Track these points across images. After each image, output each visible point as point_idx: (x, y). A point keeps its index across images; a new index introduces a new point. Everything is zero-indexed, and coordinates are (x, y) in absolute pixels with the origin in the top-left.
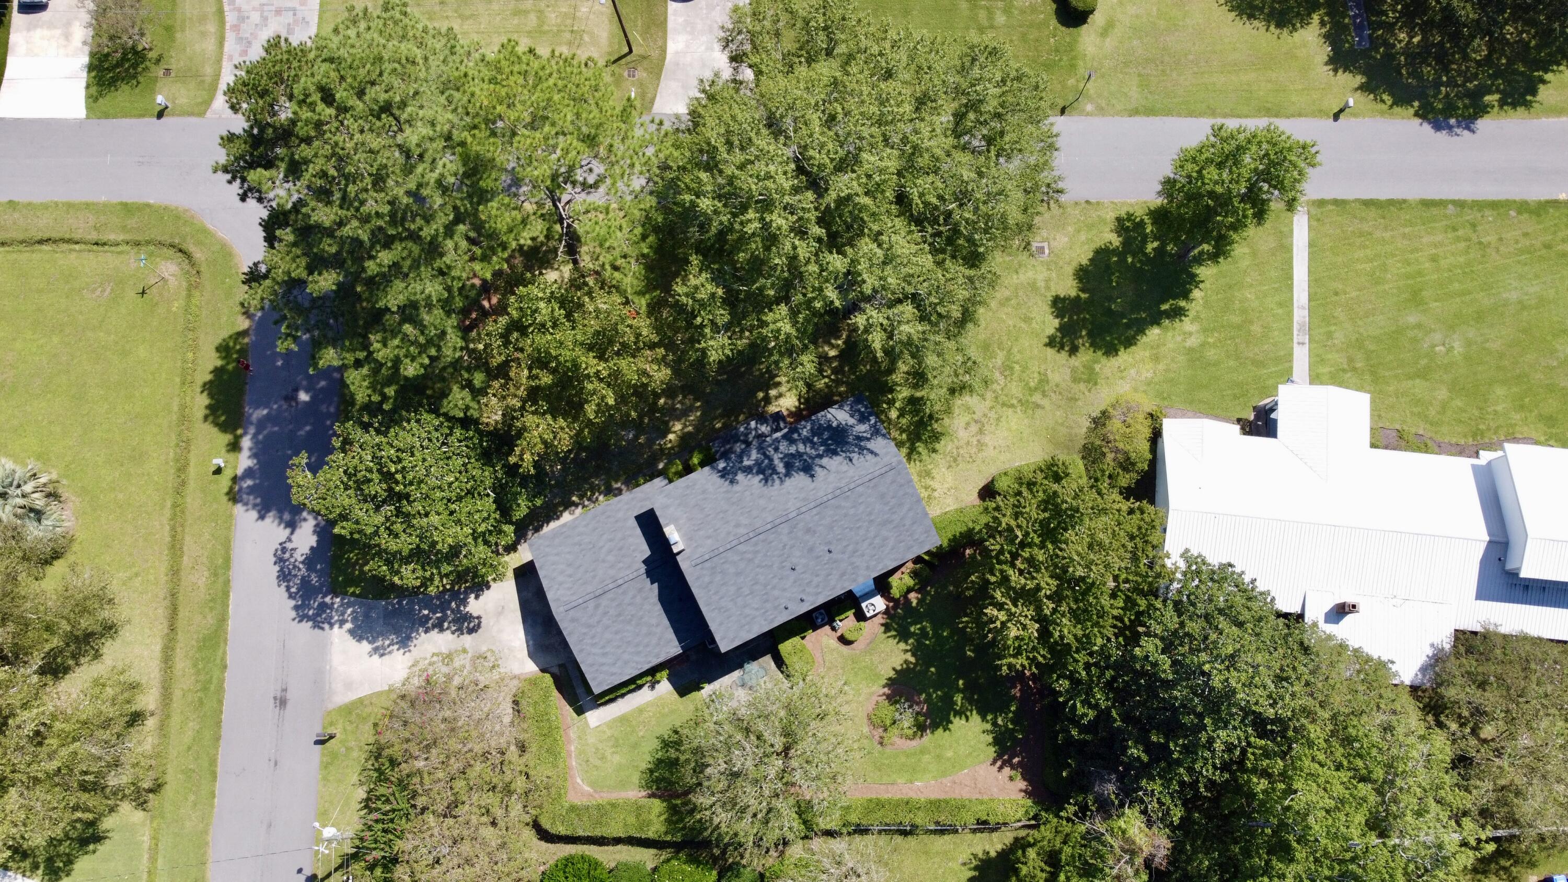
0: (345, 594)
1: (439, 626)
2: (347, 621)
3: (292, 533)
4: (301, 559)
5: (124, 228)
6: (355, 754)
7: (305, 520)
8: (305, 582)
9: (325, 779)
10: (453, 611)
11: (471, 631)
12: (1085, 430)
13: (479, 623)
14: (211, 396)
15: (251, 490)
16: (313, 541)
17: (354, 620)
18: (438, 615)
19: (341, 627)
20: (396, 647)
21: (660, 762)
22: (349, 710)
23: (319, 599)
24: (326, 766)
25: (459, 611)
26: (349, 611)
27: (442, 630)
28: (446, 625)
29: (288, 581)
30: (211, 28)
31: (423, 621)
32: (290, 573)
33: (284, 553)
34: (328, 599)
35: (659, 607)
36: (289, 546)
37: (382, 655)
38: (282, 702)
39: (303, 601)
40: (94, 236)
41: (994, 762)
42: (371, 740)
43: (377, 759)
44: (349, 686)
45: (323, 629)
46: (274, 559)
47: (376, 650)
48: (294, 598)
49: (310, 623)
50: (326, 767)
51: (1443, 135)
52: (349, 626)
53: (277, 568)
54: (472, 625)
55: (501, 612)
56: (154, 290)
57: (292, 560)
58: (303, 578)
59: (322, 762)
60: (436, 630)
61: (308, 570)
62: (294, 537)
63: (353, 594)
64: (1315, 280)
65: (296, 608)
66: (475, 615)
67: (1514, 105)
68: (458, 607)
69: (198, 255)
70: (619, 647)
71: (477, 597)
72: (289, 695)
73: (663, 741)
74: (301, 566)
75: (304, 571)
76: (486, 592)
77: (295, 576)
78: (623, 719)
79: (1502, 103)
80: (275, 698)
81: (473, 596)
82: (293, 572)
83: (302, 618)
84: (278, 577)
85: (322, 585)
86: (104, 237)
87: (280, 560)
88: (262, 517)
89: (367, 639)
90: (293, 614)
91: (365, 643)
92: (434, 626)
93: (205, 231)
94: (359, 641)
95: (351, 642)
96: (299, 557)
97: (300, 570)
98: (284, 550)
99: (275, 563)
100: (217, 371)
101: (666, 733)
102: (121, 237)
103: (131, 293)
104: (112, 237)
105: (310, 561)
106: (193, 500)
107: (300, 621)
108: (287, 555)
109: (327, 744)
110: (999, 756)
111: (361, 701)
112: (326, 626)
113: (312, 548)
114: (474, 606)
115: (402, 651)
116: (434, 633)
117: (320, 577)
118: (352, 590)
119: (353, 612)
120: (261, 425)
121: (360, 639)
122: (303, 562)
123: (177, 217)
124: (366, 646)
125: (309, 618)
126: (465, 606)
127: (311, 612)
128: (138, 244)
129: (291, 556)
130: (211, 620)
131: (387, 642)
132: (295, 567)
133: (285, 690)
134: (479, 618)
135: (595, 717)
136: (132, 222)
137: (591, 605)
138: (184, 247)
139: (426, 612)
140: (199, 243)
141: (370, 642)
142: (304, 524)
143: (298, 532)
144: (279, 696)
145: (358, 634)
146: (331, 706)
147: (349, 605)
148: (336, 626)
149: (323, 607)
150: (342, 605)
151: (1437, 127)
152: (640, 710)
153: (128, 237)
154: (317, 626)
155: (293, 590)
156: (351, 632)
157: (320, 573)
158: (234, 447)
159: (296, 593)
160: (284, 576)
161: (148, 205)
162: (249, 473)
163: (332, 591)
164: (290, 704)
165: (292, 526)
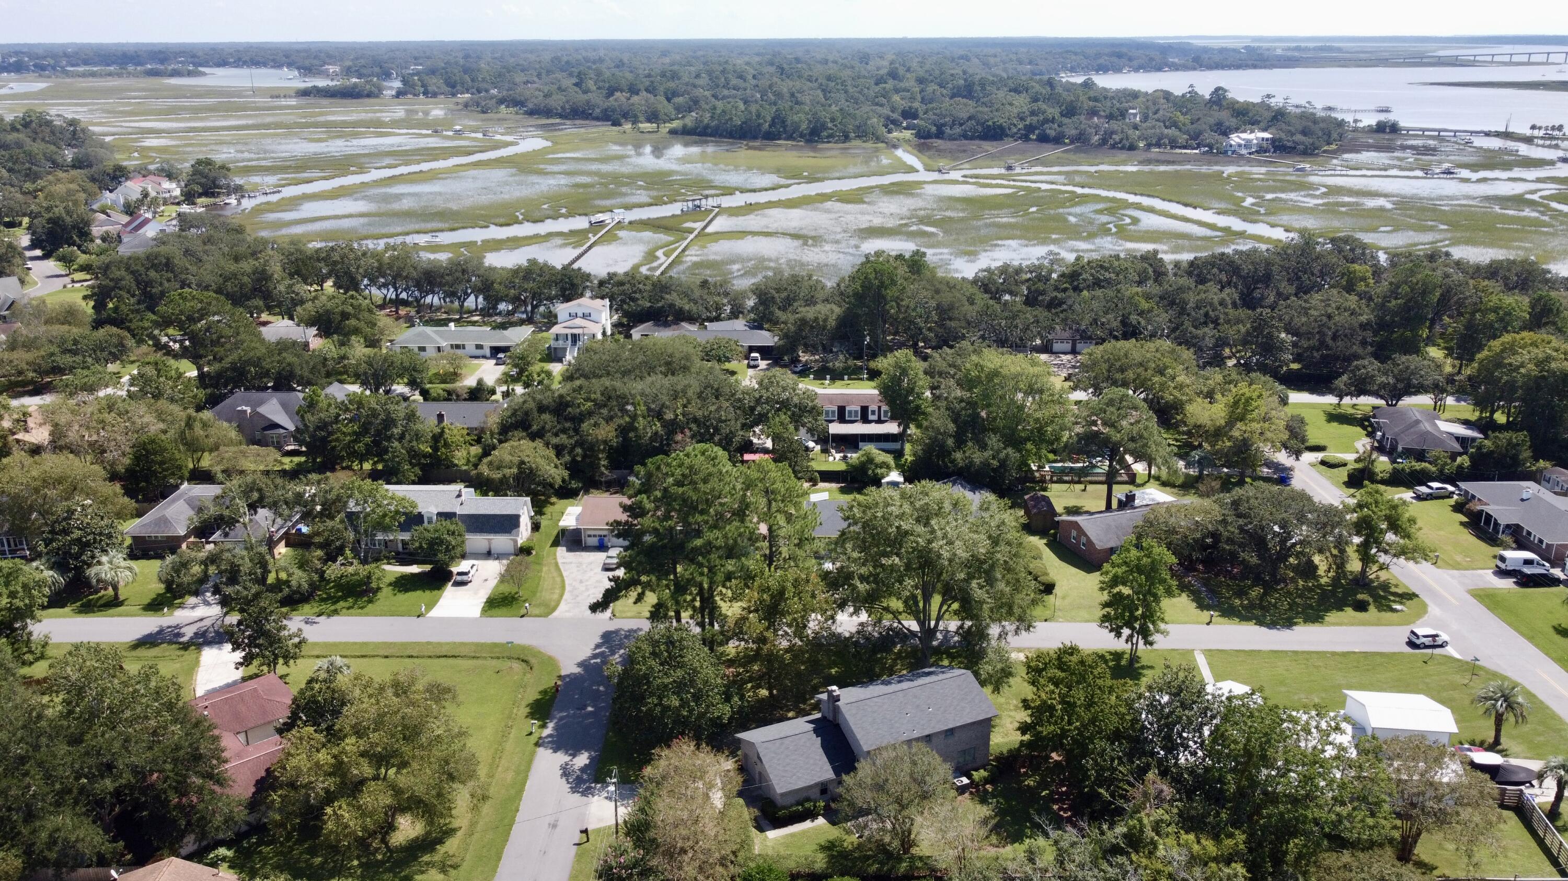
0: (606, 782)
2: (604, 794)
3: (574, 758)
4: (577, 769)
5: (491, 652)
7: (583, 754)
8: (579, 778)
9: (578, 861)
14: (532, 708)
15: (551, 743)
16: (586, 762)
17: (610, 794)
19: (600, 796)
23: (586, 785)
29: (569, 778)
30: (557, 591)
32: (569, 774)
33: (567, 766)
34: (593, 785)
35: (821, 750)
36: (570, 763)
37: (626, 807)
38: (554, 826)
39: (576, 785)
40: (472, 655)
44: (601, 821)
45: (587, 797)
46: (560, 768)
47: (623, 804)
48: (570, 784)
49: (579, 794)
50: (579, 856)
51: (1274, 632)
52: (605, 796)
53: (561, 771)
56: (505, 672)
58: (578, 776)
59: (577, 853)
61: (581, 773)
62: (574, 760)
63: (610, 783)
65: (571, 788)
67: (1313, 622)
69: (533, 661)
72: (558, 823)
74: (577, 771)
75: (578, 773)
78: (792, 835)
79: (1305, 622)
80: (549, 825)
82: (572, 774)
83: (575, 792)
84: (561, 775)
85: (589, 779)
86: (478, 656)
87: (564, 769)
88: (555, 752)
90: (569, 790)
93: (539, 653)
94: (611, 801)
95: (606, 802)
96: (576, 767)
97: (576, 773)
100: (537, 701)
101: (824, 843)
102: (488, 655)
103: (490, 674)
104: (483, 655)
105: (583, 769)
106: (509, 746)
107: (573, 794)
108: (569, 767)
111: (608, 826)
112: (590, 796)
113: (585, 764)
117: (589, 776)
119: (609, 790)
120: (561, 719)
122: (579, 770)
123: (523, 648)
125: (579, 792)
127: (580, 790)
128: (498, 658)
129: (571, 768)
130: (513, 792)
132: (573, 772)
133: (557, 821)
135: (772, 834)
136: (497, 650)
137: (778, 742)
138: (525, 658)
140: (535, 657)
142: (581, 756)
143: (577, 758)
144: (552, 824)
145: (610, 798)
147: (607, 787)
148: (596, 796)
149: (589, 788)
150: (602, 787)
151: (1270, 628)
152: (804, 832)
153: (493, 655)
154: (584, 795)
155: (570, 781)
156: (606, 798)
157: (590, 774)
158: (544, 726)
159: (572, 782)
160: (565, 775)
161: (508, 644)
162: (550, 736)
163: (597, 782)
164: (558, 829)
165: (574, 756)
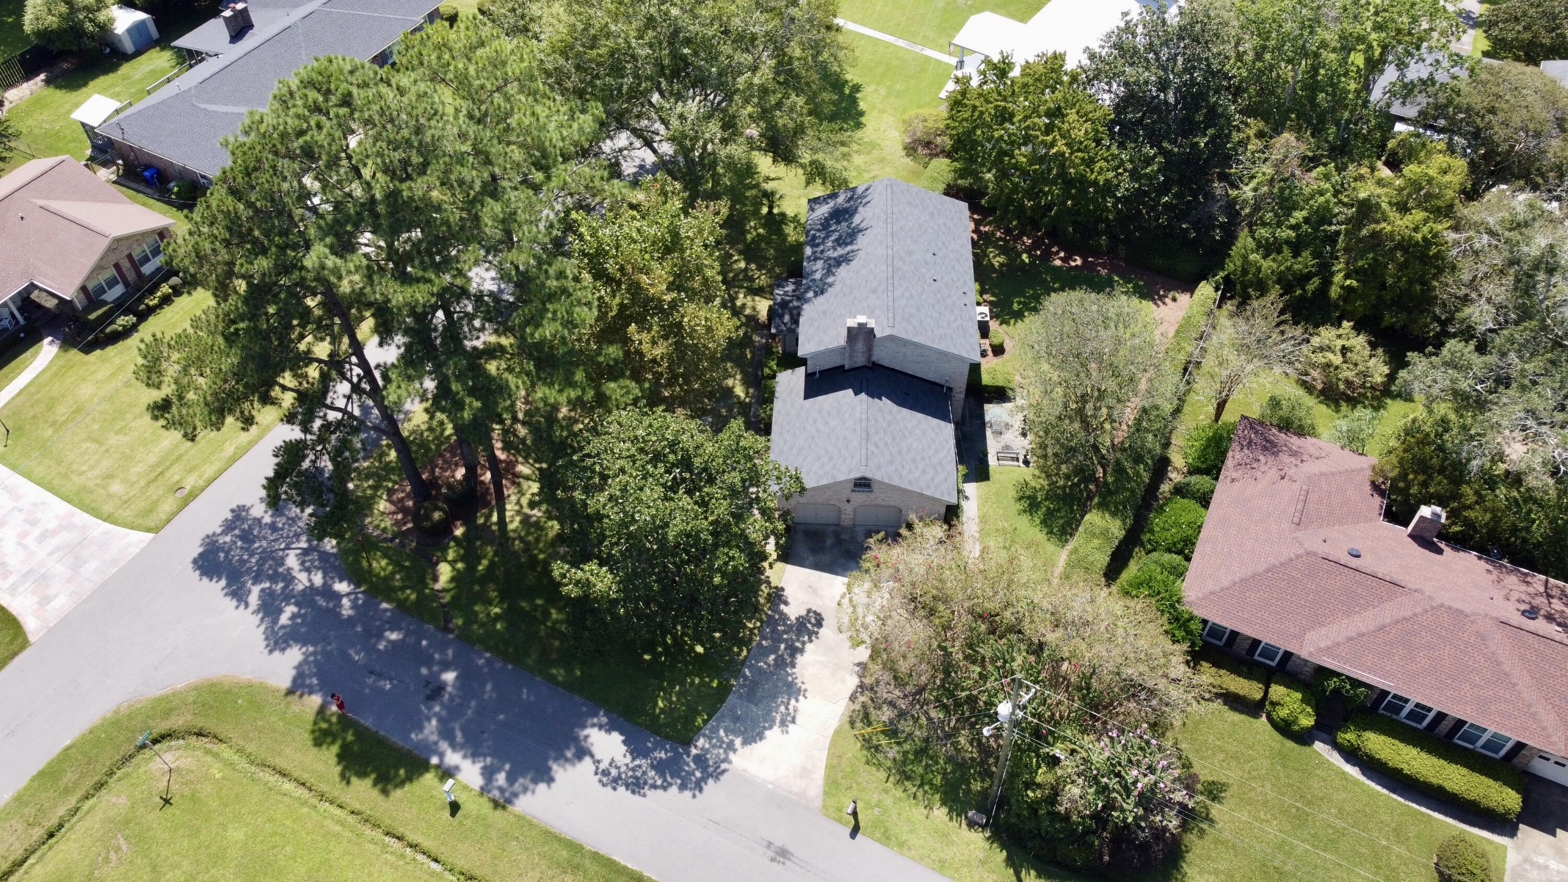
0: (699, 728)
1: (794, 651)
2: (732, 742)
3: (592, 756)
4: (629, 758)
5: (67, 791)
6: (888, 801)
7: (587, 737)
8: (660, 767)
9: (901, 845)
10: (785, 632)
11: (819, 623)
12: (912, 163)
13: (815, 612)
14: (362, 775)
15: (511, 779)
16: (616, 738)
17: (736, 733)
18: (783, 646)
19: (735, 751)
20: (793, 702)
21: (1044, 522)
22: (832, 785)
23: (689, 760)
24: (886, 838)
25: (791, 626)
26: (722, 733)
27: (802, 651)
28: (798, 644)
29: (645, 783)
31: (781, 664)
32: (637, 778)
33: (609, 773)
34: (694, 751)
36: (603, 766)
37: (793, 721)
38: (782, 854)
39: (679, 777)
40: (38, 833)
41: (1156, 304)
42: (882, 775)
43: (908, 778)
44: (804, 772)
45: (724, 771)
46: (609, 788)
47: (783, 723)
48: (670, 785)
49: (711, 781)
50: (888, 838)
52: (738, 742)
53: (621, 789)
54: (813, 620)
55: (813, 590)
56: (174, 787)
57: (623, 769)
58: (653, 767)
59: (878, 840)
60: (798, 656)
61: (645, 756)
62: (598, 757)
63: (705, 722)
64: (881, 30)
65: (682, 787)
66: (804, 613)
68: (785, 624)
70: (923, 458)
71: (786, 603)
72: (778, 843)
73: (1025, 511)
74: (637, 762)
75: (643, 762)
76: (785, 593)
77: (644, 773)
80: (773, 860)
81: (782, 607)
82: (638, 774)
83: (699, 786)
84: (633, 792)
85: (673, 750)
86: (55, 821)
87: (615, 782)
88: (550, 780)
89: (765, 728)
90: (688, 794)
91: (768, 733)
92: (793, 656)
93: (160, 700)
94: (761, 738)
95: (758, 747)
96: (624, 760)
97: (640, 766)
98: (606, 773)
99: (615, 789)
100: (341, 756)
101: (1019, 506)
102: (72, 801)
103: (154, 818)
104: (62, 811)
105: (636, 748)
107: (701, 790)
108: (614, 772)
109: (861, 825)
110: (1153, 300)
111: (831, 768)
112: (724, 766)
113: (624, 742)
114: (793, 611)
115: (801, 698)
116: (800, 659)
117: (663, 748)
118: (700, 720)
119: (726, 731)
121: (761, 736)
122: (633, 759)
124: (773, 734)
125: (704, 779)
126: (788, 619)
127: (698, 774)
128: (100, 786)
129: (618, 768)
131: (782, 709)
132: (633, 770)
133: (770, 844)
134: (809, 611)
136: (69, 777)
138: (155, 733)
139: (772, 657)
140: (167, 714)
141: (771, 728)
142: (590, 740)
143: (595, 750)
144: (773, 855)
145: (753, 735)
146: (818, 803)
147: (715, 730)
148: (731, 756)
149: (700, 760)
150: (710, 739)
153: (80, 793)
154: (717, 774)
155: (659, 782)
156: (745, 743)
157: (658, 746)
158: (445, 772)
159: (665, 780)
160: (636, 785)
161: (68, 749)
162: (487, 772)
163: (688, 742)
164: (790, 847)
165: (582, 752)
